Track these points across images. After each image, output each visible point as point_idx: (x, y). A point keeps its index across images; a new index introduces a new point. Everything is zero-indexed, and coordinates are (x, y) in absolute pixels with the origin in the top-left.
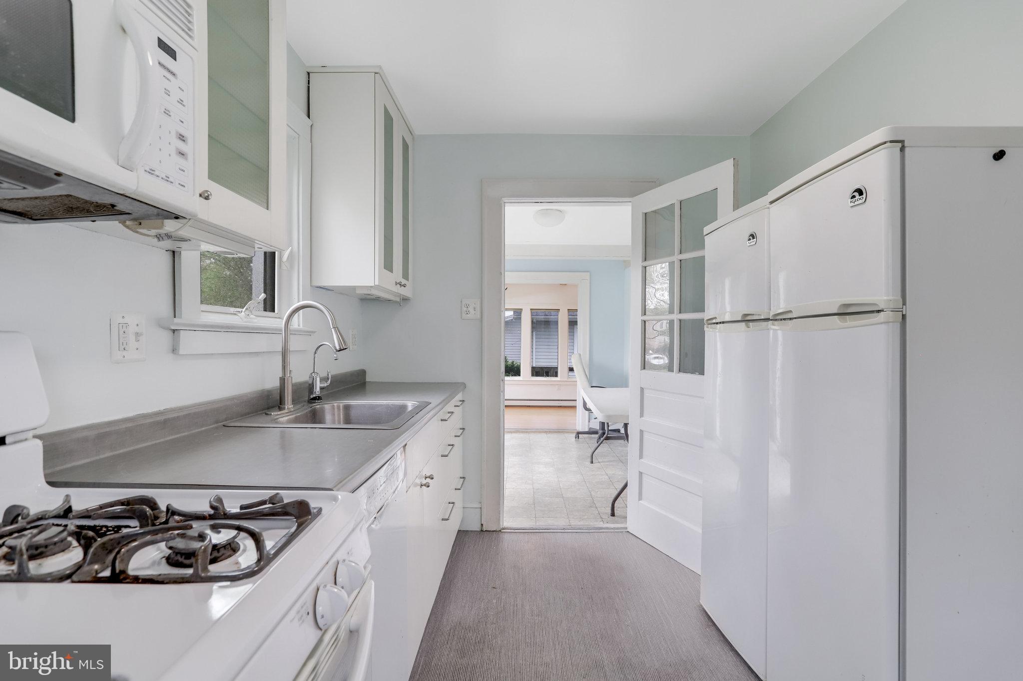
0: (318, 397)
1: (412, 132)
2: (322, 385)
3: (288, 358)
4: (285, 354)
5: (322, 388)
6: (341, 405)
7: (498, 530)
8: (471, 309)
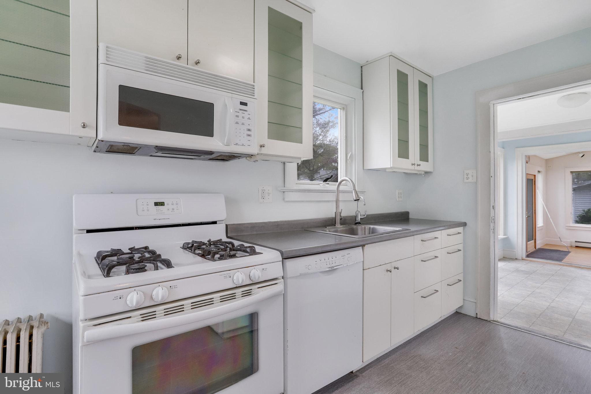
0: (359, 222)
1: (431, 76)
2: (361, 217)
3: (338, 204)
4: (337, 201)
5: (361, 219)
6: (368, 227)
7: (488, 320)
8: (470, 176)
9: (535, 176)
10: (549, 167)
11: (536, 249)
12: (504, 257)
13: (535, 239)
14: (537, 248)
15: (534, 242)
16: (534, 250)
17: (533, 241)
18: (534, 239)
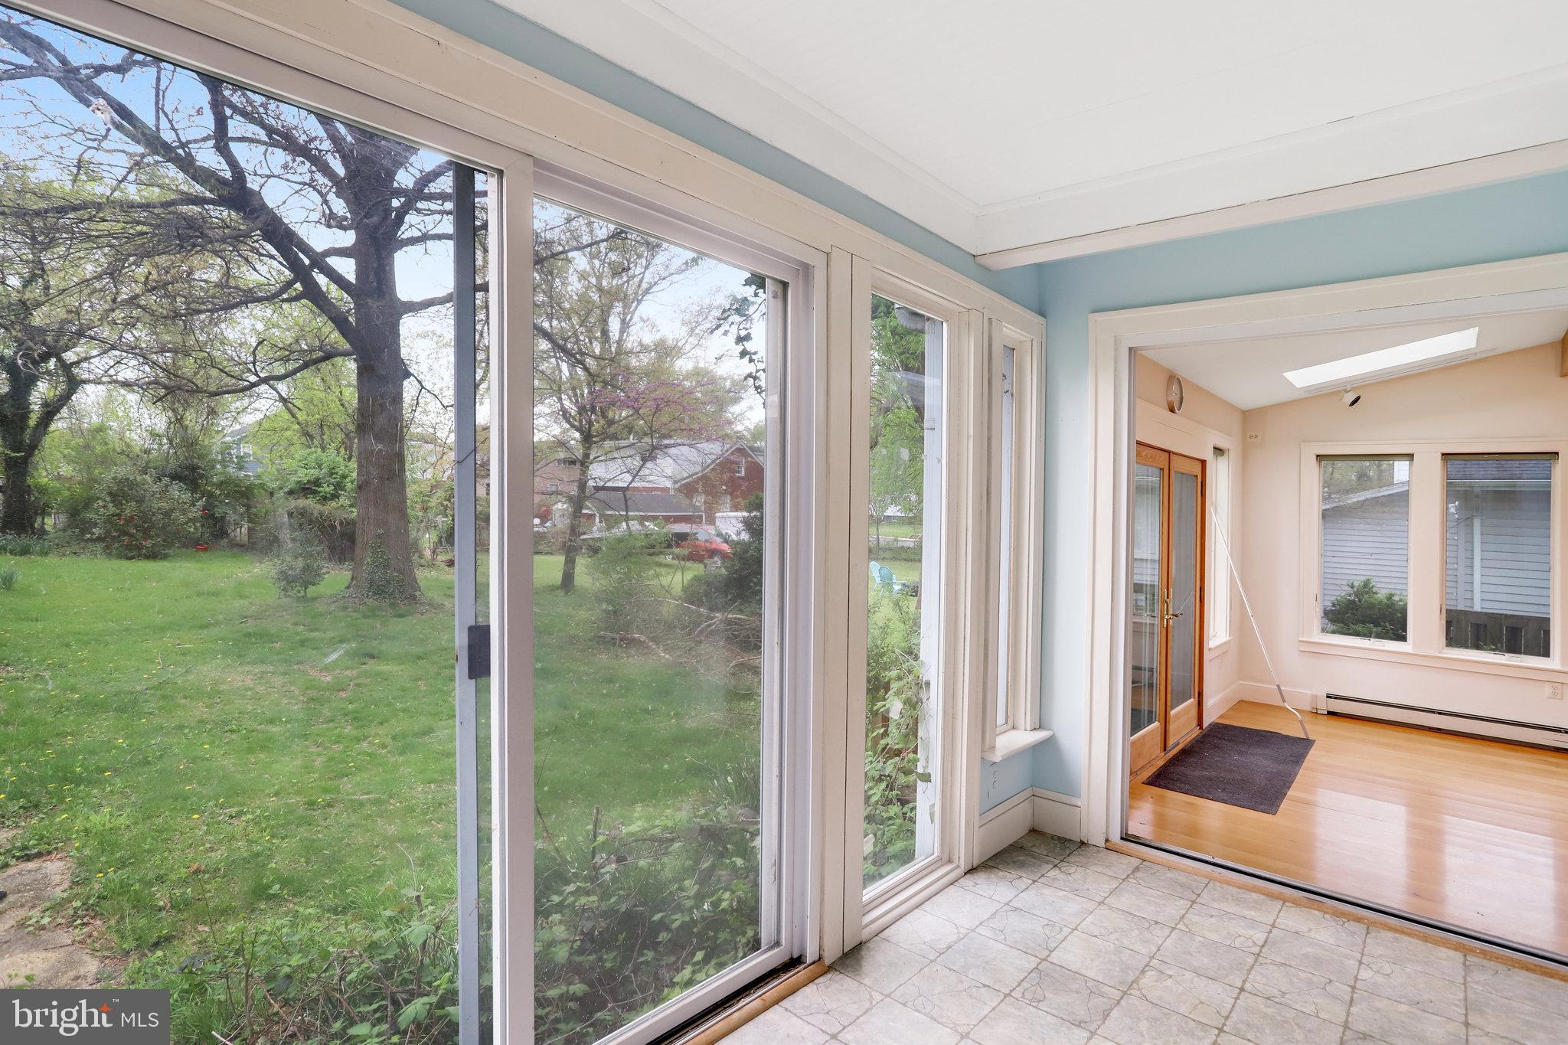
9: (1203, 463)
10: (1251, 437)
11: (1201, 728)
12: (1034, 831)
13: (1200, 694)
14: (1207, 722)
15: (1197, 702)
16: (1197, 732)
17: (1192, 702)
18: (1196, 695)
